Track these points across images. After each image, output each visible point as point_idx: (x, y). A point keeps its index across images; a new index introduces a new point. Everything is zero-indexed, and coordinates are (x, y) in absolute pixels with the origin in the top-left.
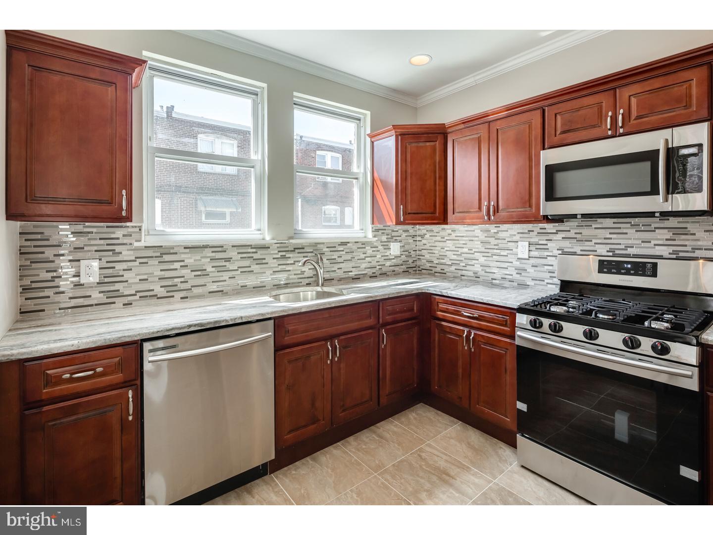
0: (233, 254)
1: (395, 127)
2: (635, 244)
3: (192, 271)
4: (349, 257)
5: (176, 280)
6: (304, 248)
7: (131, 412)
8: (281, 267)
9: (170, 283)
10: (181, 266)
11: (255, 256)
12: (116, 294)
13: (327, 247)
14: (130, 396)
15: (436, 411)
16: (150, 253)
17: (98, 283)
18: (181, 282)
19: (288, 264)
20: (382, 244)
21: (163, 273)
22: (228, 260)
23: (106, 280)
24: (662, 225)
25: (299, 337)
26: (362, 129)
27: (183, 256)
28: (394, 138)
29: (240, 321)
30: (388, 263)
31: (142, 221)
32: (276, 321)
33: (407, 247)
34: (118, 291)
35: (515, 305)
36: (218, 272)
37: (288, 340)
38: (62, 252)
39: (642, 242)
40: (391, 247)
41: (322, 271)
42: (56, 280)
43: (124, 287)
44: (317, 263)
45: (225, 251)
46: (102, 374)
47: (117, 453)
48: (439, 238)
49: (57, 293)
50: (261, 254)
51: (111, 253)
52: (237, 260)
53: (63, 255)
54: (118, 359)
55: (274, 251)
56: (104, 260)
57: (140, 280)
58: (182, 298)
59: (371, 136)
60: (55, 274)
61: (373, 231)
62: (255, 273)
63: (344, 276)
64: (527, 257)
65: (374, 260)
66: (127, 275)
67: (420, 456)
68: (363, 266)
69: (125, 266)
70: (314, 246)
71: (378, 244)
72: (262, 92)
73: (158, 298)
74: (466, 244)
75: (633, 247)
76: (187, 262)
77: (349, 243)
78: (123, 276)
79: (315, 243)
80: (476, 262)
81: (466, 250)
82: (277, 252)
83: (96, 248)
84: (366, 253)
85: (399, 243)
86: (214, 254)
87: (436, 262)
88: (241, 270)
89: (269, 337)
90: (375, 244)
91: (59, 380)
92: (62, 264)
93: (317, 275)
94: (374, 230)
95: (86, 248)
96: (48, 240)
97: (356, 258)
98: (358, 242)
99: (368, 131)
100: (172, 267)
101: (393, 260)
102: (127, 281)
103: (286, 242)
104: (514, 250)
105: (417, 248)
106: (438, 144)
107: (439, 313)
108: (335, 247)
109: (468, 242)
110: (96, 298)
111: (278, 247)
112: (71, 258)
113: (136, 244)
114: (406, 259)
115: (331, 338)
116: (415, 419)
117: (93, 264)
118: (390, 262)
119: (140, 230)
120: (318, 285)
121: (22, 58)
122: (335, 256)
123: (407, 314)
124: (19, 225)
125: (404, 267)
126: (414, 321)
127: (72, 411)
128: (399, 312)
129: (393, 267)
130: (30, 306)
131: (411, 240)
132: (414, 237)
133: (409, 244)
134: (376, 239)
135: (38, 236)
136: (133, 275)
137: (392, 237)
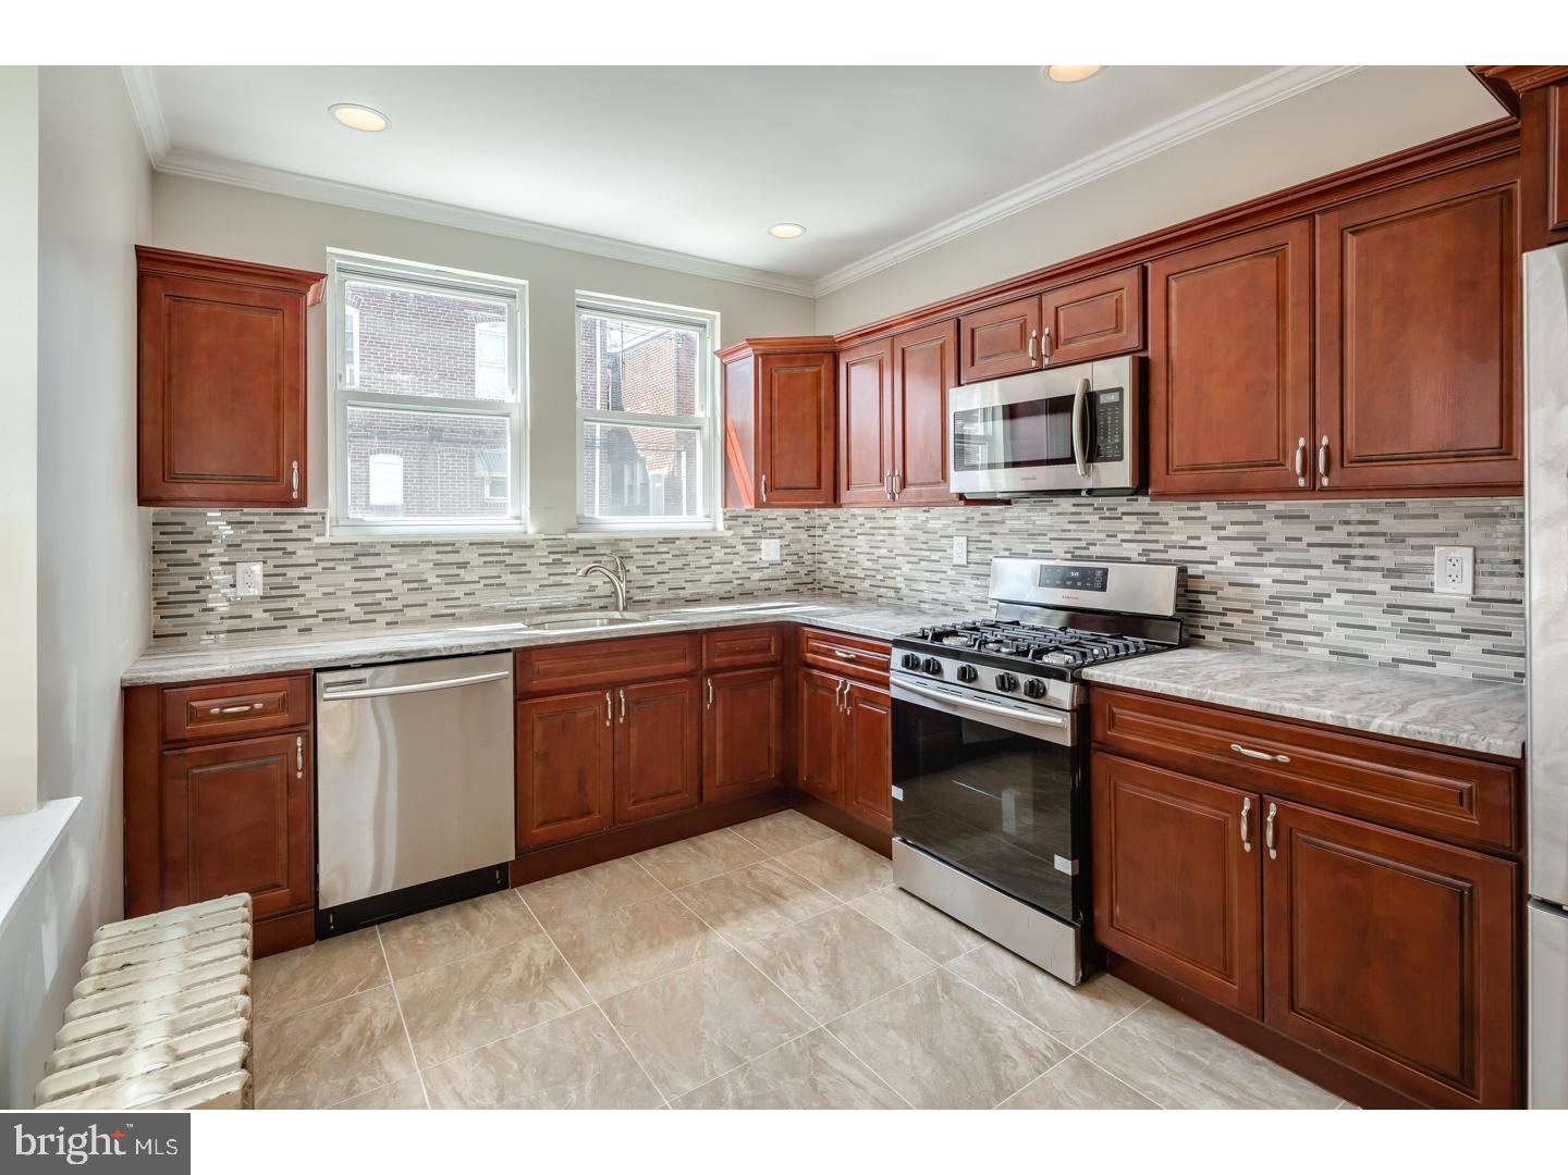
0: (471, 556)
1: (751, 342)
2: (1099, 540)
3: (403, 582)
4: (679, 563)
5: (378, 595)
6: (594, 548)
7: (300, 767)
8: (553, 578)
9: (370, 600)
10: (387, 575)
11: (508, 560)
12: (287, 615)
13: (638, 547)
14: (299, 744)
15: (808, 819)
16: (338, 554)
17: (262, 598)
18: (387, 599)
19: (566, 574)
20: (744, 541)
21: (358, 584)
22: (464, 565)
23: (274, 593)
24: (1130, 510)
25: (557, 681)
26: (709, 341)
27: (390, 559)
28: (752, 359)
29: (459, 652)
30: (756, 576)
31: (326, 505)
32: (518, 655)
33: (794, 548)
34: (292, 609)
35: (892, 635)
36: (446, 584)
37: (537, 684)
38: (210, 551)
39: (1108, 536)
40: (762, 547)
41: (623, 585)
42: (203, 591)
43: (299, 604)
44: (615, 572)
45: (458, 552)
46: (261, 713)
47: (282, 821)
48: (846, 532)
49: (204, 610)
50: (519, 557)
51: (280, 553)
52: (479, 566)
53: (212, 555)
54: (281, 694)
55: (541, 552)
56: (271, 563)
57: (324, 594)
58: (388, 624)
59: (722, 355)
60: (201, 583)
61: (725, 520)
62: (509, 588)
63: (670, 597)
64: (965, 563)
65: (728, 569)
66: (304, 586)
67: (749, 873)
68: (707, 579)
69: (300, 572)
70: (612, 544)
71: (736, 541)
72: (522, 293)
73: (351, 622)
74: (884, 541)
75: (1095, 545)
76: (397, 567)
77: (678, 539)
78: (297, 587)
79: (616, 540)
80: (898, 572)
81: (884, 552)
82: (546, 553)
83: (258, 545)
84: (711, 557)
85: (778, 540)
86: (439, 556)
87: (842, 573)
88: (484, 582)
89: (506, 677)
90: (730, 541)
91: (205, 716)
92: (212, 569)
93: (615, 592)
94: (727, 516)
95: (244, 546)
96: (191, 533)
97: (693, 565)
98: (696, 538)
99: (718, 347)
100: (373, 575)
101: (765, 571)
102: (303, 595)
103: (563, 537)
104: (949, 551)
105: (816, 549)
106: (824, 371)
107: (809, 655)
108: (653, 546)
109: (886, 538)
110: (259, 620)
111: (548, 546)
112: (226, 559)
113: (317, 540)
114: (793, 568)
115: (613, 686)
116: (769, 829)
117: (253, 568)
118: (761, 574)
119: (323, 518)
120: (617, 609)
121: (154, 286)
122: (653, 561)
123: (756, 658)
124: (150, 511)
125: (789, 583)
126: (769, 669)
127: (223, 756)
128: (741, 652)
129: (767, 583)
130: (168, 626)
131: (803, 536)
132: (809, 528)
133: (799, 541)
134: (731, 532)
135: (179, 528)
136: (313, 586)
137: (764, 529)
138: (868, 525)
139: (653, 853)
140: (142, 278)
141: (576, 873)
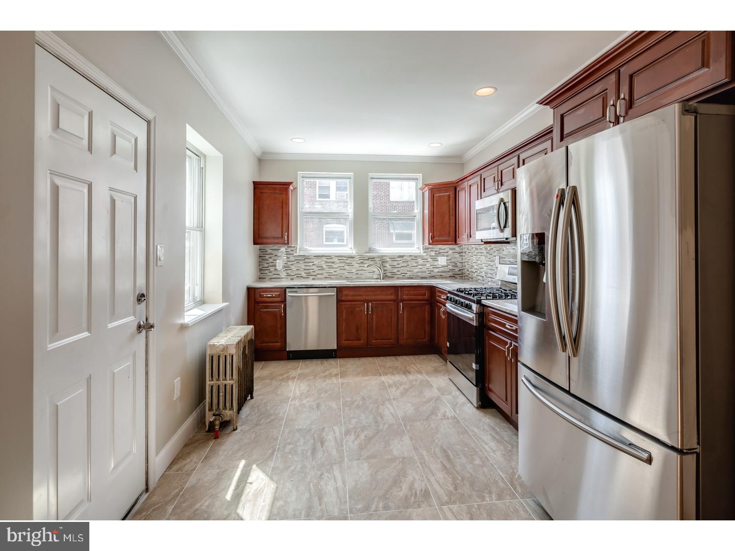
0: (336, 260)
1: (429, 185)
3: (317, 267)
4: (405, 264)
5: (310, 271)
6: (374, 258)
7: (283, 312)
8: (361, 268)
9: (308, 272)
10: (313, 265)
11: (347, 262)
12: (288, 275)
13: (390, 258)
14: (282, 306)
16: (300, 258)
18: (313, 272)
19: (365, 267)
20: (431, 257)
21: (305, 267)
22: (334, 263)
23: (285, 268)
25: (350, 298)
26: (419, 185)
27: (313, 260)
28: (428, 191)
29: (321, 286)
30: (436, 270)
31: (297, 245)
32: (338, 289)
33: (453, 260)
34: (289, 273)
35: (449, 289)
36: (328, 268)
37: (343, 298)
38: (271, 257)
40: (439, 260)
41: (382, 271)
42: (269, 267)
43: (291, 272)
44: (379, 267)
45: (332, 259)
46: (274, 297)
47: (279, 326)
49: (270, 272)
50: (350, 261)
51: (286, 258)
52: (338, 263)
54: (278, 293)
55: (357, 259)
59: (422, 189)
60: (269, 265)
61: (423, 249)
65: (424, 267)
66: (292, 267)
67: (406, 367)
68: (416, 271)
69: (291, 263)
71: (428, 257)
72: (351, 177)
73: (304, 278)
76: (315, 263)
77: (405, 256)
78: (290, 267)
79: (382, 256)
81: (480, 262)
84: (418, 263)
85: (446, 257)
86: (327, 260)
87: (470, 270)
88: (339, 268)
89: (334, 295)
90: (425, 257)
91: (263, 297)
92: (271, 261)
95: (278, 256)
96: (267, 252)
97: (410, 265)
98: (412, 256)
99: (421, 187)
100: (309, 265)
101: (440, 269)
102: (291, 269)
103: (364, 254)
105: (463, 261)
106: (452, 193)
107: (437, 298)
108: (395, 258)
111: (359, 257)
112: (274, 259)
113: (295, 254)
114: (452, 268)
115: (368, 301)
117: (280, 262)
118: (438, 270)
119: (296, 248)
120: (380, 279)
121: (257, 190)
122: (395, 263)
123: (420, 297)
124: (258, 246)
125: (451, 274)
126: (425, 302)
127: (267, 307)
128: (413, 295)
129: (440, 273)
130: (262, 276)
131: (457, 256)
132: (460, 253)
133: (456, 258)
134: (425, 254)
135: (264, 251)
136: (294, 267)
137: (440, 253)
138: (476, 252)
139: (382, 358)
140: (255, 188)
141: (357, 359)
